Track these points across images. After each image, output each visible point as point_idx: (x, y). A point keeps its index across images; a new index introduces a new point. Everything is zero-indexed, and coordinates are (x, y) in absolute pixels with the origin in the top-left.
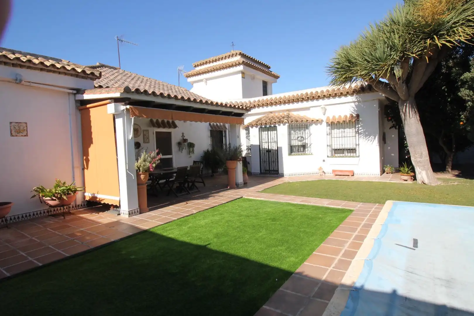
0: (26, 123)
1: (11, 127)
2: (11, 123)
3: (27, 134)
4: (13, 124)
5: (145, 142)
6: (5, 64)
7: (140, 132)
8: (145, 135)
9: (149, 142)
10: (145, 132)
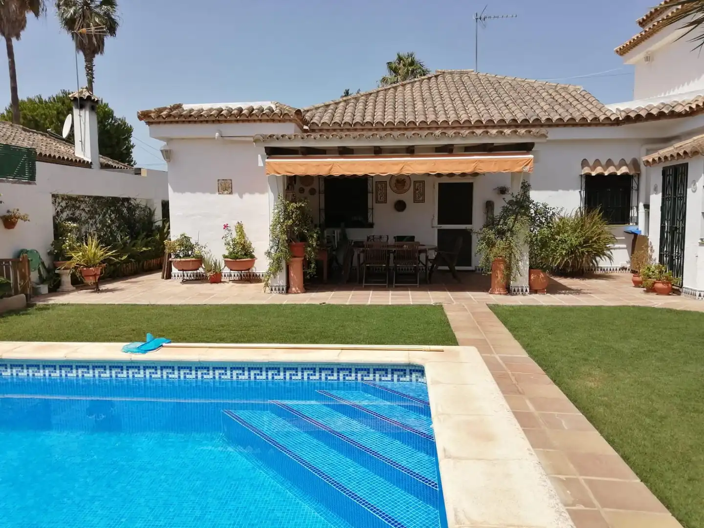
0: (231, 180)
1: (218, 184)
2: (219, 180)
3: (232, 191)
4: (220, 181)
5: (415, 201)
6: (207, 122)
7: (408, 186)
8: (418, 190)
9: (423, 201)
10: (417, 184)
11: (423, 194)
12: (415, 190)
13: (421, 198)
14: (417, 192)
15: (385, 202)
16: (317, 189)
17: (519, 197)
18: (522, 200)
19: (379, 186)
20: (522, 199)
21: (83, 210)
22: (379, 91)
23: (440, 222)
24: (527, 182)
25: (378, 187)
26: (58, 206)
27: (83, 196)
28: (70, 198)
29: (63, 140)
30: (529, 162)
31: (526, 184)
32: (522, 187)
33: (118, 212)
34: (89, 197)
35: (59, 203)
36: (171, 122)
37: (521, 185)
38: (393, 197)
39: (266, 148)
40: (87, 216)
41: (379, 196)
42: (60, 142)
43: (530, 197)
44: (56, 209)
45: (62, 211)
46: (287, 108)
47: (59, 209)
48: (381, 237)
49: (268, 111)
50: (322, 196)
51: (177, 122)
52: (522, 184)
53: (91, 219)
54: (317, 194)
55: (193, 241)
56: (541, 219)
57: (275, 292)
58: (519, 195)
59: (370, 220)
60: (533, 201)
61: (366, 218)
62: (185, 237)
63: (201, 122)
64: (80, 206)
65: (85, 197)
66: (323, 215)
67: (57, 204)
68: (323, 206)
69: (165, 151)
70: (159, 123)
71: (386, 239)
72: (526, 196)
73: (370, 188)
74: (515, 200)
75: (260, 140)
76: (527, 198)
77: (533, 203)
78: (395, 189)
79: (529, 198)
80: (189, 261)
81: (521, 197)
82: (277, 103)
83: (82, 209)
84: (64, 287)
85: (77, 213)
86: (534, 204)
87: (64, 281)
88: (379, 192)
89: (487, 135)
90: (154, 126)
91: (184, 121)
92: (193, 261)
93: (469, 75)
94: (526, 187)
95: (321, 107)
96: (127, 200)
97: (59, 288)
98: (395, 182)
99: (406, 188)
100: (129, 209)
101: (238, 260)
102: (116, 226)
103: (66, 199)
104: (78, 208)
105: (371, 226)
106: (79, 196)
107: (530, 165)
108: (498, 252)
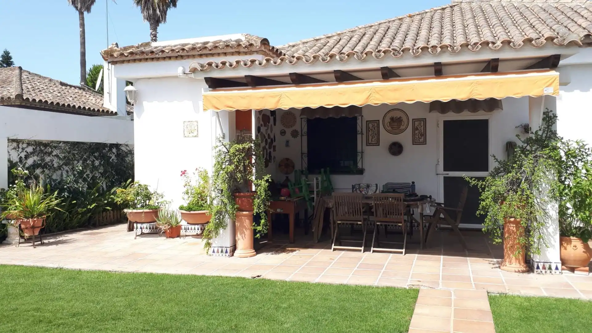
0: (197, 122)
1: (184, 126)
4: (186, 124)
5: (415, 142)
6: (170, 58)
7: (406, 123)
8: (417, 129)
9: (424, 143)
10: (417, 123)
11: (424, 135)
12: (415, 129)
13: (422, 140)
14: (417, 132)
15: (378, 144)
16: (299, 130)
17: (540, 133)
18: (546, 137)
19: (370, 125)
20: (544, 135)
21: (57, 156)
22: (382, 23)
23: (447, 168)
24: (551, 111)
25: (369, 128)
26: (22, 151)
27: (58, 141)
28: (38, 144)
29: (96, 92)
30: (553, 82)
31: (551, 114)
32: (544, 119)
33: (104, 158)
34: (64, 142)
35: (23, 149)
36: (135, 60)
37: (542, 116)
38: (386, 138)
39: (205, 78)
40: (61, 162)
41: (370, 138)
42: (97, 95)
43: (558, 132)
44: (19, 155)
45: (27, 157)
46: (255, 39)
47: (23, 155)
48: (368, 186)
49: (234, 43)
50: (305, 138)
51: (140, 60)
52: (544, 113)
53: (66, 165)
54: (299, 137)
55: (151, 190)
56: (576, 164)
57: (218, 254)
58: (540, 130)
59: (359, 165)
60: (562, 138)
61: (356, 163)
62: (140, 185)
63: (164, 58)
64: (52, 152)
65: (60, 142)
66: (306, 159)
67: (20, 150)
68: (305, 150)
69: (128, 92)
70: (123, 62)
71: (375, 188)
72: (551, 131)
73: (359, 128)
74: (534, 138)
75: (198, 70)
76: (553, 133)
77: (563, 141)
78: (390, 128)
79: (555, 133)
80: (142, 213)
81: (544, 132)
82: (247, 35)
83: (55, 155)
84: (9, 239)
85: (48, 159)
86: (563, 143)
87: (9, 233)
88: (370, 133)
89: (487, 47)
90: (118, 66)
91: (147, 59)
92: (145, 213)
93: (491, 4)
94: (550, 118)
95: (311, 41)
96: (117, 146)
97: (5, 240)
98: (389, 121)
99: (402, 127)
100: (118, 155)
101: (192, 212)
102: (100, 173)
103: (33, 145)
104: (50, 154)
105: (361, 172)
106: (52, 142)
107: (554, 84)
108: (509, 211)
